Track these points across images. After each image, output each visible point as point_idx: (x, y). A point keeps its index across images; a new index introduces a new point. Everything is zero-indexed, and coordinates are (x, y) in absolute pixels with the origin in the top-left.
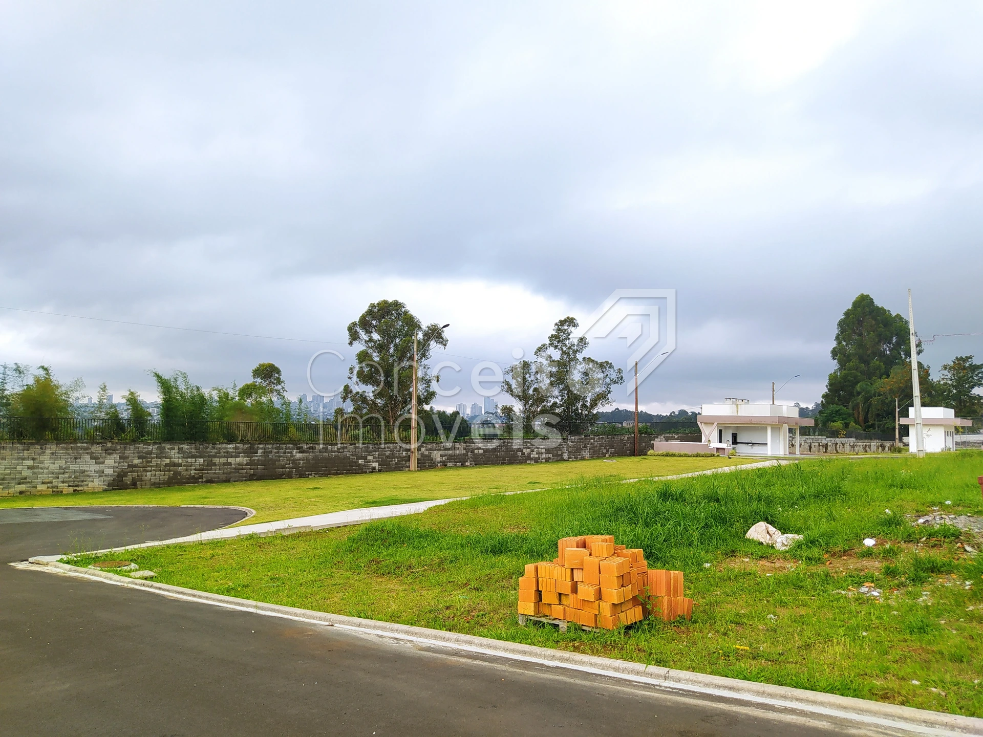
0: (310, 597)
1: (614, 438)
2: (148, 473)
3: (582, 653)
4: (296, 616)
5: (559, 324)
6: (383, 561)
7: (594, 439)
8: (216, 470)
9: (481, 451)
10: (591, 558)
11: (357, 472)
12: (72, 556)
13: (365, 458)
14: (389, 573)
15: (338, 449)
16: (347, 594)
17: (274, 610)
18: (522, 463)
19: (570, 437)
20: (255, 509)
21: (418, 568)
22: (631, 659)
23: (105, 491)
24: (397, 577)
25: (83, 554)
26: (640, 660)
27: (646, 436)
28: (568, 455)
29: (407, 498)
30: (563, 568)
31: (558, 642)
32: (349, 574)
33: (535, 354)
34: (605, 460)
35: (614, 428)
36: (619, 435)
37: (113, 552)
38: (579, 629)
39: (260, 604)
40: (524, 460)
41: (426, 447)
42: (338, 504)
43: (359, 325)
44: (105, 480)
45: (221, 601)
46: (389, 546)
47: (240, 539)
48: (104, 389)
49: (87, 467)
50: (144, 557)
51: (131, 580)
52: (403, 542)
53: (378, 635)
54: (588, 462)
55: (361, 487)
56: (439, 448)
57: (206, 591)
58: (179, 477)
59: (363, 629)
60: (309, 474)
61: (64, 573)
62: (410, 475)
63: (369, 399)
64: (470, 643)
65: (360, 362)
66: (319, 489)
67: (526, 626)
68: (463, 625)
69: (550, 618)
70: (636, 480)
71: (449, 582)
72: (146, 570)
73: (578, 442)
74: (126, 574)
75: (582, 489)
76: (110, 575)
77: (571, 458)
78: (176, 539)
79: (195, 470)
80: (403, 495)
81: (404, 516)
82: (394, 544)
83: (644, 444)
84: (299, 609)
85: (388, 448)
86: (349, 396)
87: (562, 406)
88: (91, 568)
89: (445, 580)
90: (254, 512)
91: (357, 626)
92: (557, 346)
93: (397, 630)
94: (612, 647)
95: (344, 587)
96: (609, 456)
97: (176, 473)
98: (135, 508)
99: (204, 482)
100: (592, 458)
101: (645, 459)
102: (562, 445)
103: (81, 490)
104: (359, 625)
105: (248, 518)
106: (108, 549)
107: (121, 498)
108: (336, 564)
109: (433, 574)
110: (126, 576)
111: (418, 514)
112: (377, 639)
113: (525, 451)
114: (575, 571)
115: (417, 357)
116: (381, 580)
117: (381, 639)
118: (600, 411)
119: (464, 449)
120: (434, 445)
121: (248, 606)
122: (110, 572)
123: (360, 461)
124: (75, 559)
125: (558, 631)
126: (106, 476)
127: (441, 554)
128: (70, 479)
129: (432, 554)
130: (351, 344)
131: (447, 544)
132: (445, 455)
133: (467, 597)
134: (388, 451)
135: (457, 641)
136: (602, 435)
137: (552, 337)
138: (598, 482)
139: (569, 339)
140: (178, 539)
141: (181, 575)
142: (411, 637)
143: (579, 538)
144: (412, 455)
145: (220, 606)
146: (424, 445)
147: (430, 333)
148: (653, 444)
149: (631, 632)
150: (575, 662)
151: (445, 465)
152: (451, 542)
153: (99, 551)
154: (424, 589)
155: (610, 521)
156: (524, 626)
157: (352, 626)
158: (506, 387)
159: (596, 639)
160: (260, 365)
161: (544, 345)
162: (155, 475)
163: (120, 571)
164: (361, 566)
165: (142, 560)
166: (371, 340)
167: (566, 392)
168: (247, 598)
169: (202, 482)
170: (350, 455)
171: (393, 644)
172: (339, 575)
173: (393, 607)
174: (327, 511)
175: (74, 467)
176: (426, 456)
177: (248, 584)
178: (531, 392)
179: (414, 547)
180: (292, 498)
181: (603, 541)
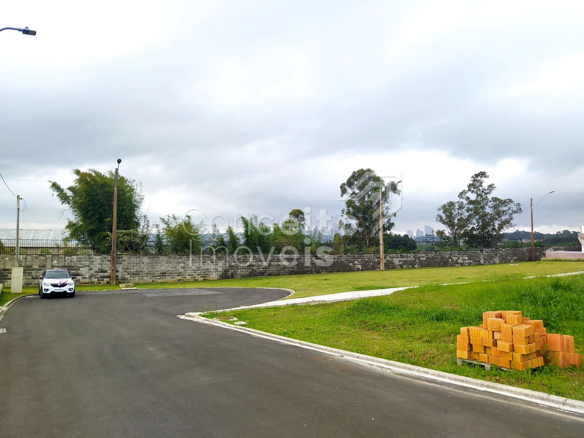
0: (328, 340)
1: (516, 249)
2: (239, 270)
3: (501, 383)
4: (322, 350)
5: (475, 177)
6: (369, 322)
7: (502, 250)
8: (273, 269)
9: (424, 259)
10: (506, 325)
11: (349, 270)
12: (205, 313)
13: (353, 262)
14: (372, 329)
15: (337, 257)
16: (349, 339)
17: (309, 346)
18: (452, 266)
19: (485, 249)
20: (294, 290)
21: (390, 327)
22: (537, 390)
23: (218, 279)
24: (378, 332)
25: (210, 312)
26: (544, 391)
27: (539, 248)
28: (484, 261)
29: (379, 286)
30: (486, 330)
31: (484, 376)
32: (349, 328)
33: (458, 197)
34: (510, 264)
35: (517, 243)
36: (520, 247)
37: (225, 311)
38: (499, 369)
39: (302, 342)
40: (453, 264)
41: (389, 256)
42: (339, 289)
43: (346, 185)
44: (219, 274)
45: (281, 339)
46: (371, 313)
47: (288, 306)
48: (215, 226)
49: (209, 267)
50: (240, 314)
51: (235, 326)
52: (379, 312)
53: (370, 364)
54: (498, 265)
55: (352, 279)
56: (398, 256)
57: (273, 334)
58: (254, 272)
59: (360, 360)
60: (322, 271)
61: (202, 321)
62: (380, 273)
63: (354, 228)
64: (427, 373)
65: (349, 207)
66: (328, 280)
67: (463, 365)
68: (421, 362)
69: (479, 361)
70: (534, 277)
71: (410, 336)
72: (242, 321)
73: (491, 252)
74: (232, 323)
75: (496, 282)
76: (224, 323)
77: (486, 263)
78: (255, 305)
79: (262, 268)
80: (377, 285)
81: (379, 296)
82: (374, 312)
83: (538, 254)
84: (323, 346)
85: (366, 256)
86: (342, 227)
87: (478, 229)
88: (215, 320)
89: (407, 335)
90: (294, 292)
91: (357, 358)
92: (474, 191)
93: (381, 362)
94: (523, 381)
95: (347, 335)
96: (513, 261)
97: (253, 270)
98: (234, 288)
99: (267, 275)
100: (501, 262)
101: (539, 263)
102: (479, 254)
103: (207, 279)
104: (358, 357)
105: (291, 295)
106: (223, 309)
107: (227, 283)
108: (341, 323)
109: (399, 331)
110: (232, 324)
111: (387, 295)
112: (369, 366)
113: (453, 258)
114: (495, 333)
115: (382, 202)
116: (368, 333)
117: (371, 366)
118: (505, 232)
119: (414, 257)
120: (395, 255)
121: (296, 342)
122: (224, 321)
123: (350, 264)
124: (207, 314)
125: (484, 370)
126: (219, 271)
127: (403, 319)
128: (201, 273)
129: (398, 319)
130: (342, 196)
131: (407, 314)
132: (402, 261)
133: (422, 346)
134: (367, 258)
135: (418, 371)
136: (507, 248)
137: (470, 186)
138: (507, 278)
139: (482, 186)
140: (256, 305)
141: (259, 325)
142: (389, 366)
143: (497, 312)
144: (381, 261)
145: (281, 342)
146: (388, 255)
147: (390, 187)
148: (545, 253)
149: (537, 373)
150: (497, 389)
151: (401, 267)
152: (409, 312)
153: (218, 311)
154: (394, 339)
155: (517, 303)
156: (461, 365)
157: (354, 357)
158: (439, 218)
159: (511, 375)
160: (293, 210)
161: (464, 191)
162: (243, 271)
163: (229, 321)
164: (356, 324)
165: (240, 316)
166: (354, 193)
167: (480, 220)
168: (294, 338)
169: (266, 275)
170: (344, 260)
171: (379, 370)
172: (344, 329)
173: (377, 349)
174: (334, 293)
175: (203, 267)
176: (390, 261)
177: (294, 331)
178: (456, 221)
179: (387, 315)
180: (314, 285)
181: (514, 314)
